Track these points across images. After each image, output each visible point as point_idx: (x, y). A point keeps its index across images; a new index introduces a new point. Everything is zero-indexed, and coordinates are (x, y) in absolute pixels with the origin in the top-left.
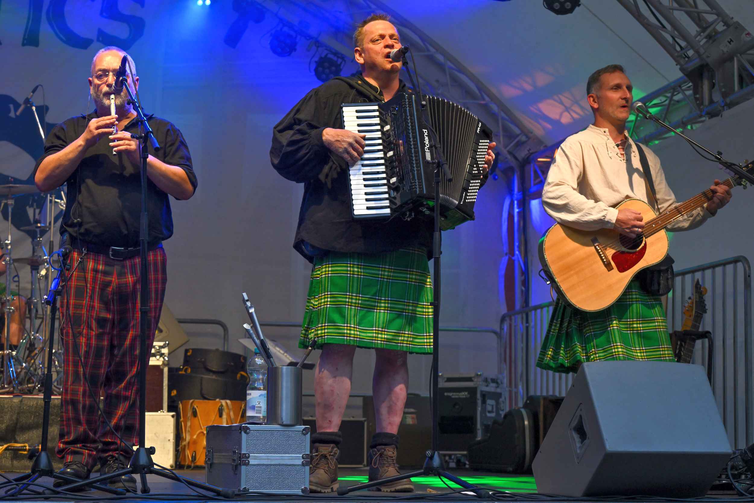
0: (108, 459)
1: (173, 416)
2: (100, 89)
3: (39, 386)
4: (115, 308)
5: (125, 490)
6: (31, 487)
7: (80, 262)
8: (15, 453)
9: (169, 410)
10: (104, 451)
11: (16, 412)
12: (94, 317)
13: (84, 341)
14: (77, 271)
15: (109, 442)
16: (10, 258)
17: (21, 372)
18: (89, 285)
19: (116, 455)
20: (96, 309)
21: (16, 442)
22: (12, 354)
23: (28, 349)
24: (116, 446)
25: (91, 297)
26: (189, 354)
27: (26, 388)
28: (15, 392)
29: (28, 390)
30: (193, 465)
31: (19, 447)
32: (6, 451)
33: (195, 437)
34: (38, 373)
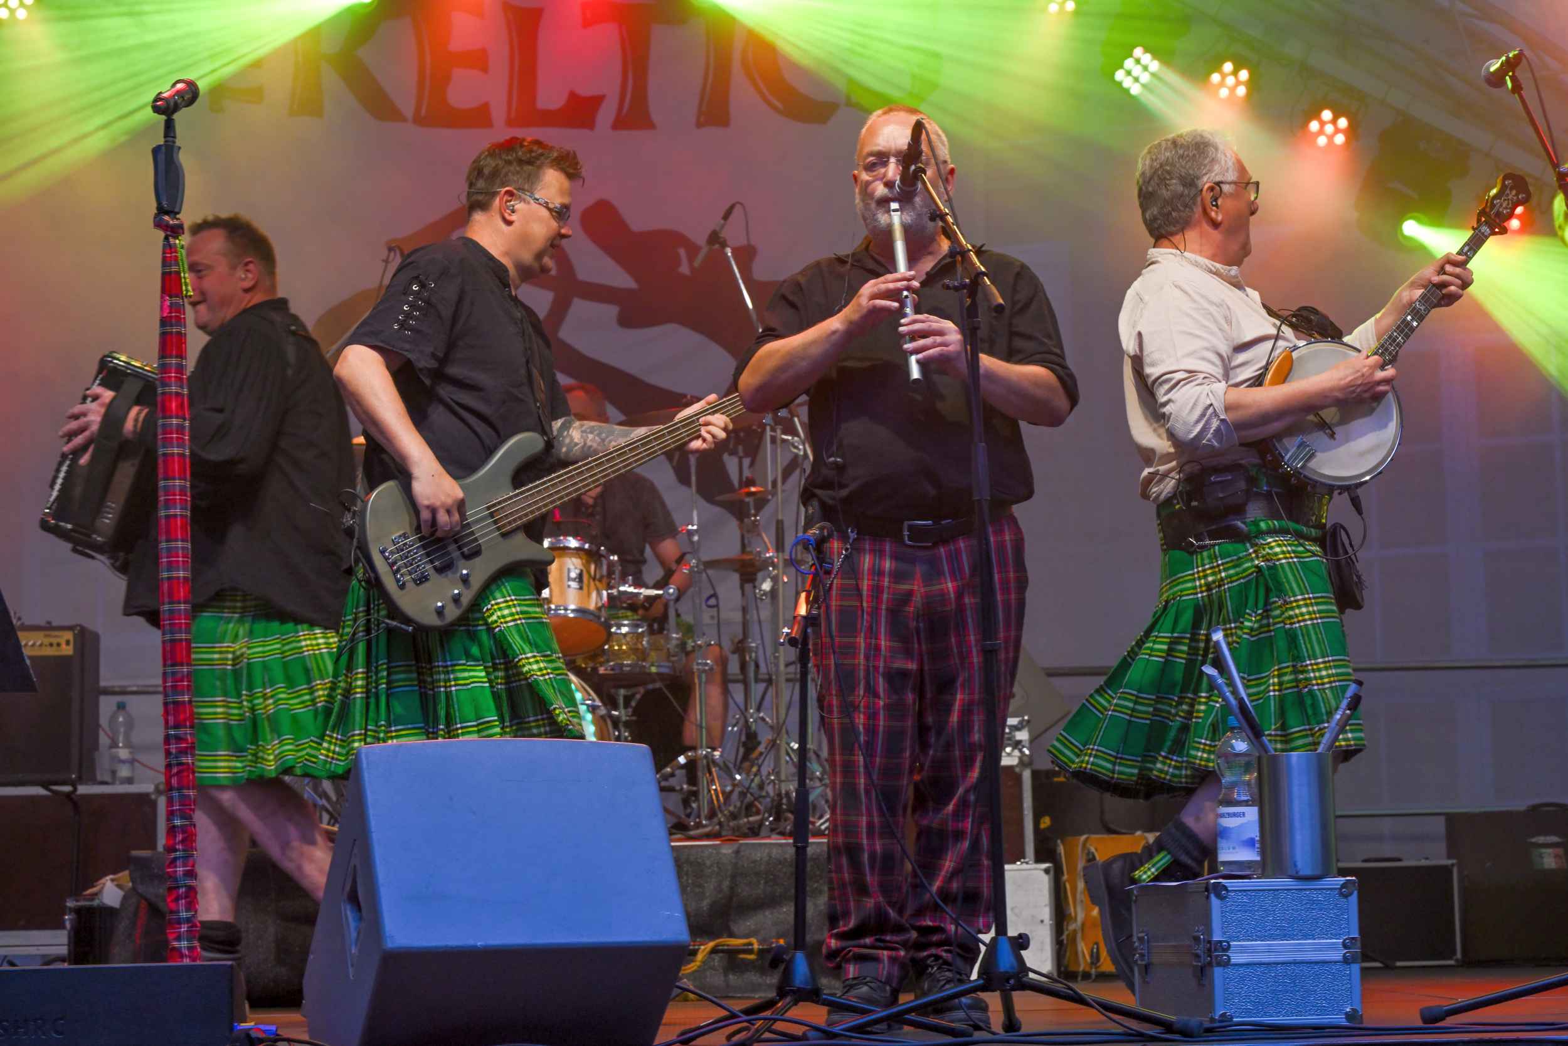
0: (929, 962)
1: (1047, 871)
2: (870, 191)
3: (771, 819)
4: (924, 647)
5: (970, 1025)
6: (779, 1025)
7: (845, 555)
8: (732, 960)
9: (1038, 860)
10: (919, 946)
11: (729, 873)
12: (881, 670)
13: (862, 721)
14: (839, 576)
15: (929, 927)
16: (699, 560)
17: (731, 792)
18: (865, 604)
19: (944, 954)
20: (883, 653)
21: (731, 935)
22: (713, 755)
23: (744, 744)
24: (944, 936)
25: (870, 628)
27: (745, 824)
28: (724, 833)
29: (749, 829)
30: (1093, 971)
31: (738, 946)
32: (713, 955)
34: (767, 792)
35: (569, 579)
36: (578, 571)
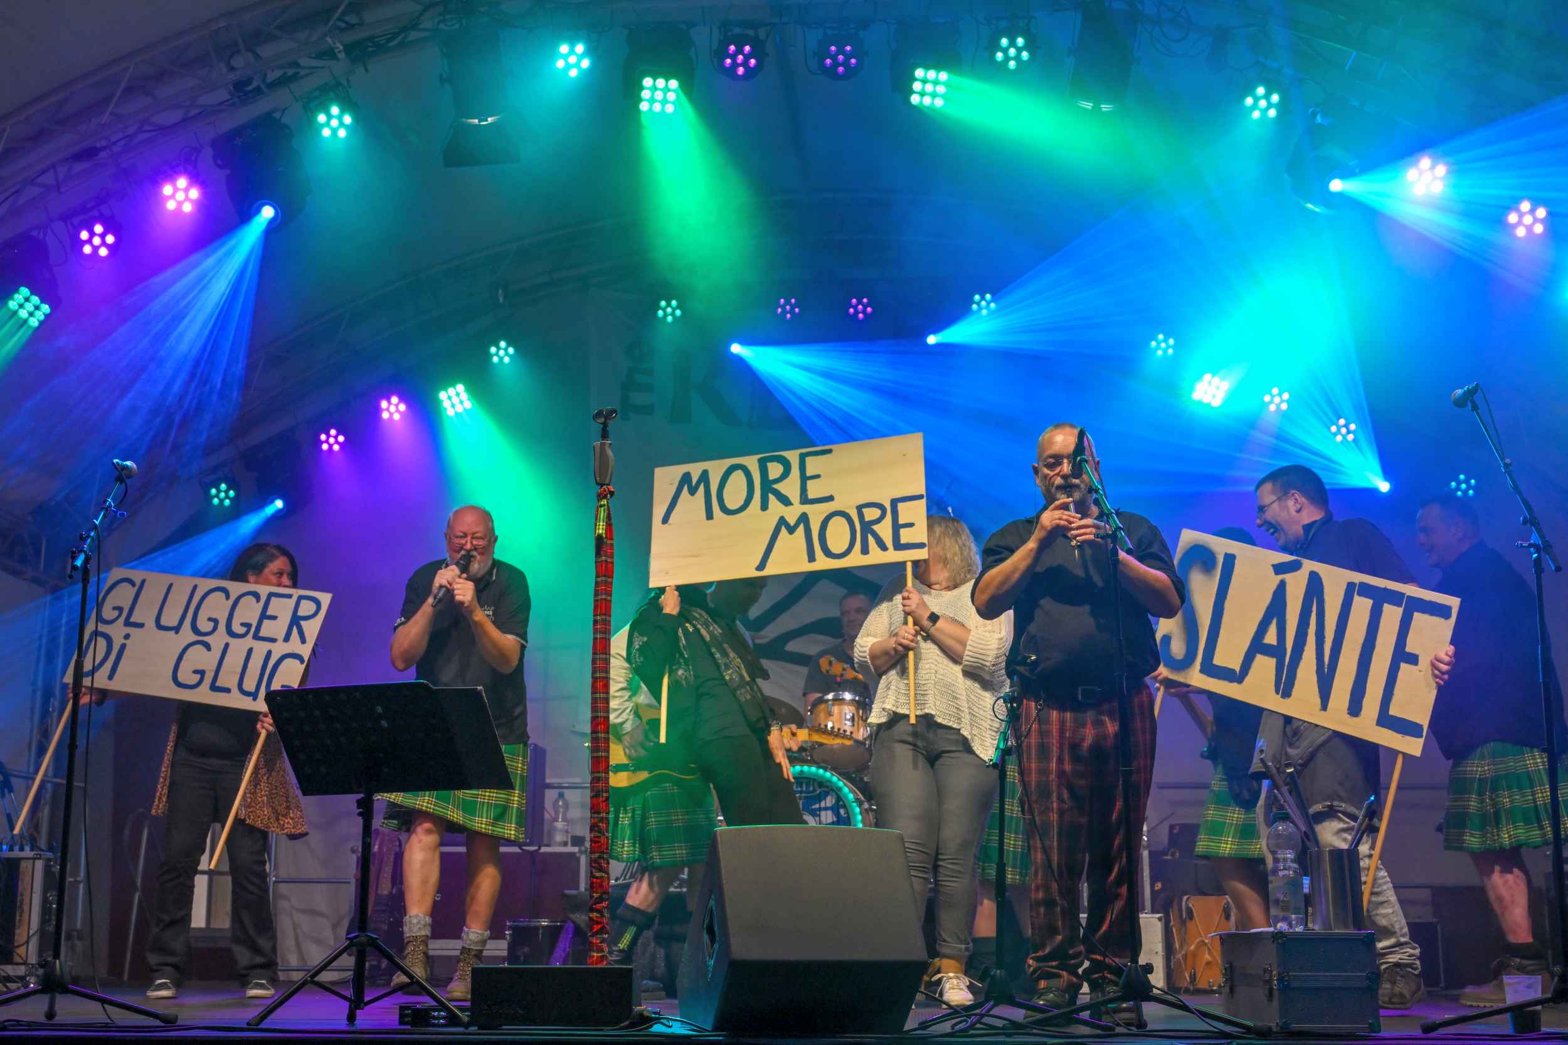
1: (1160, 919)
2: (1052, 480)
6: (986, 1020)
9: (1153, 911)
20: (1067, 773)
26: (1175, 831)
30: (1192, 988)
33: (1192, 948)
35: (846, 719)
36: (851, 714)
